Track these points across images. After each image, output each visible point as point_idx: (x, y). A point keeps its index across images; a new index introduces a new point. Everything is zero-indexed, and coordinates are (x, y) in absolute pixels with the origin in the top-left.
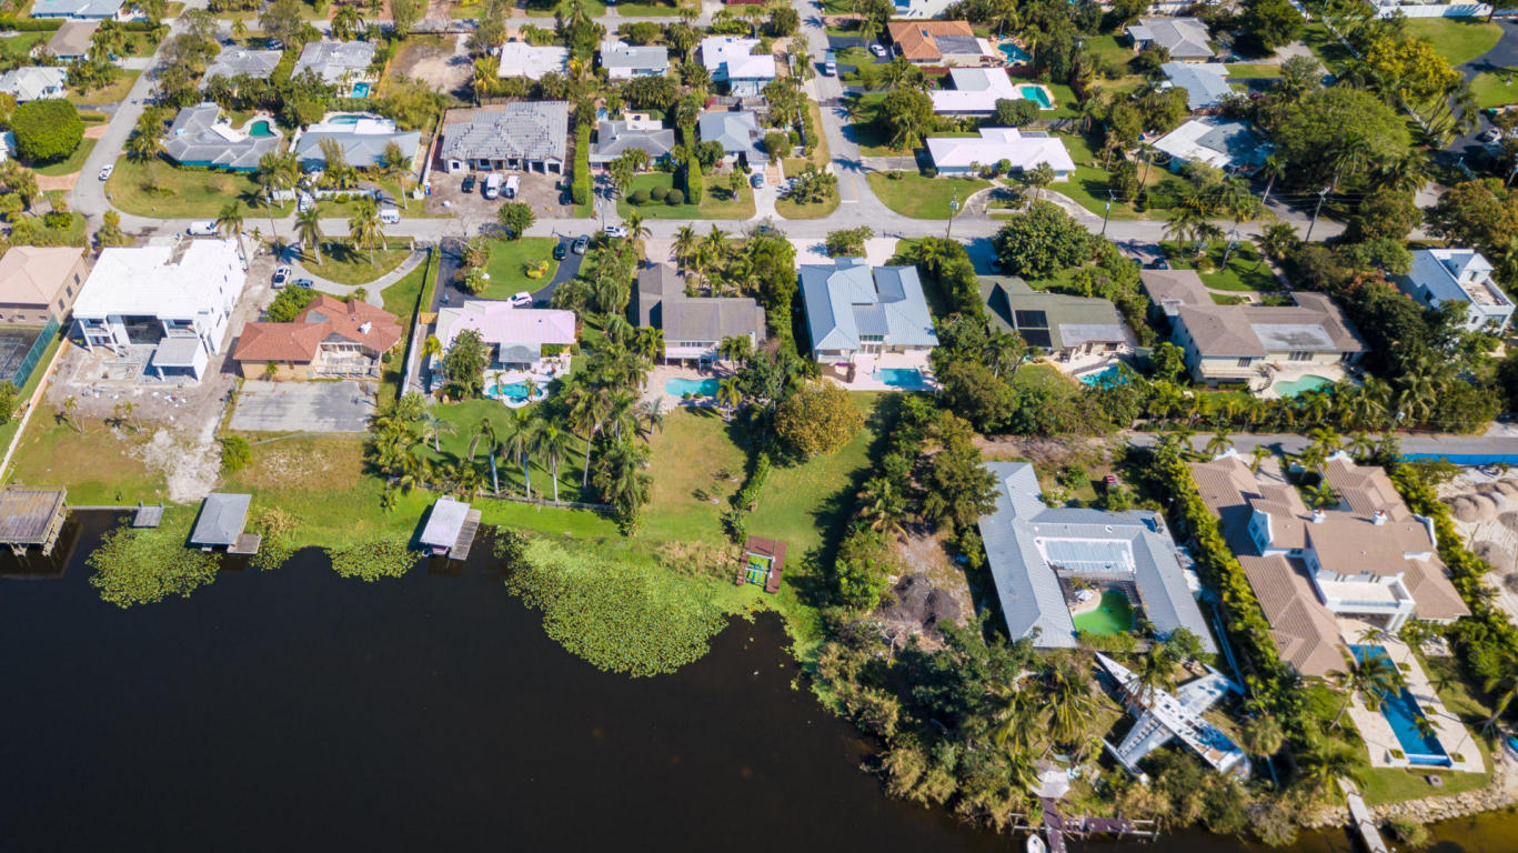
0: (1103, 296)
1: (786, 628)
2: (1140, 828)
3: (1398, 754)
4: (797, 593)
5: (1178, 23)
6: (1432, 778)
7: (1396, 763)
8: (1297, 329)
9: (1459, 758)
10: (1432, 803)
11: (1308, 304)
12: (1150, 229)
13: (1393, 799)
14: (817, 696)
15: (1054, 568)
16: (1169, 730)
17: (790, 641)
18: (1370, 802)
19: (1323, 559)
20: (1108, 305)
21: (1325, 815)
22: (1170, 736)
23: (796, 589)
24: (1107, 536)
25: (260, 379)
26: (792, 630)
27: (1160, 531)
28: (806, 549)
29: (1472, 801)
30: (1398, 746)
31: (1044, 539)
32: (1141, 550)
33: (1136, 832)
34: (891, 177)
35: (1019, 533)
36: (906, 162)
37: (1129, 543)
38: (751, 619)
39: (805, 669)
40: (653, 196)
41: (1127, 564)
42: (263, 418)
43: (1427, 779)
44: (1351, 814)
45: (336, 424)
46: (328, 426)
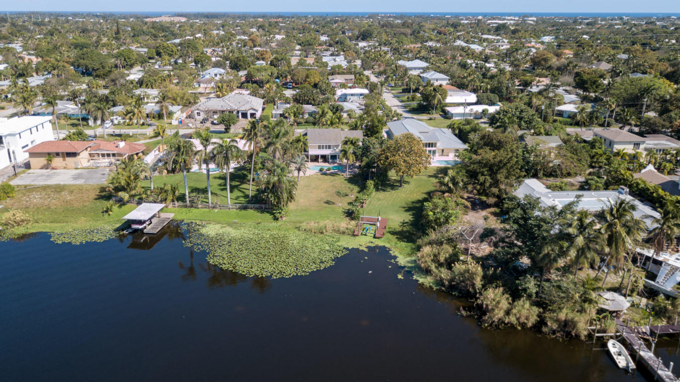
1: (391, 252)
4: (397, 238)
14: (418, 281)
17: (395, 257)
23: (396, 236)
24: (594, 197)
25: (42, 168)
26: (394, 252)
31: (556, 200)
34: (429, 119)
38: (366, 250)
39: (406, 269)
45: (85, 182)
46: (80, 182)
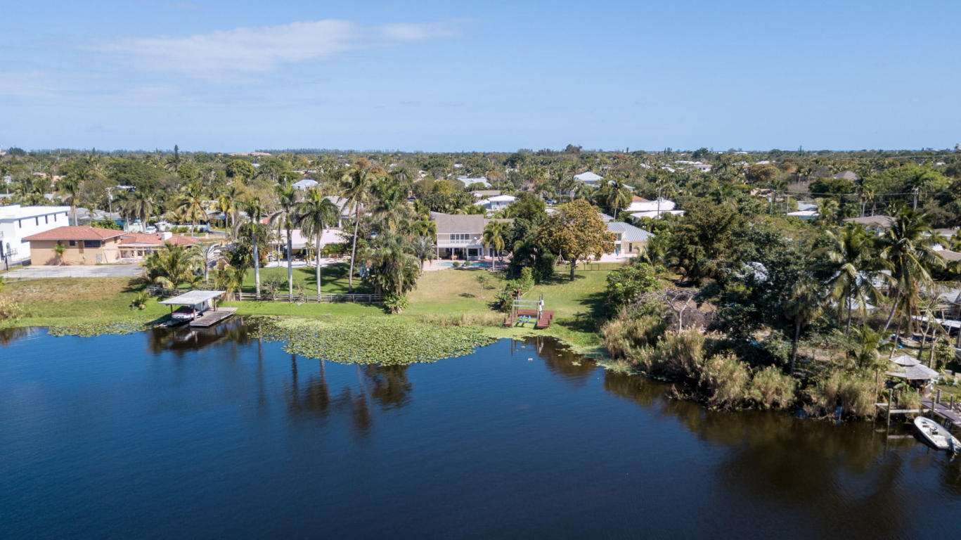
1: (560, 342)
4: (569, 329)
14: (604, 367)
17: (568, 346)
23: (567, 327)
25: (47, 264)
26: (566, 341)
28: (576, 313)
38: (522, 340)
39: (586, 356)
42: (33, 274)
45: (109, 275)
46: (102, 275)
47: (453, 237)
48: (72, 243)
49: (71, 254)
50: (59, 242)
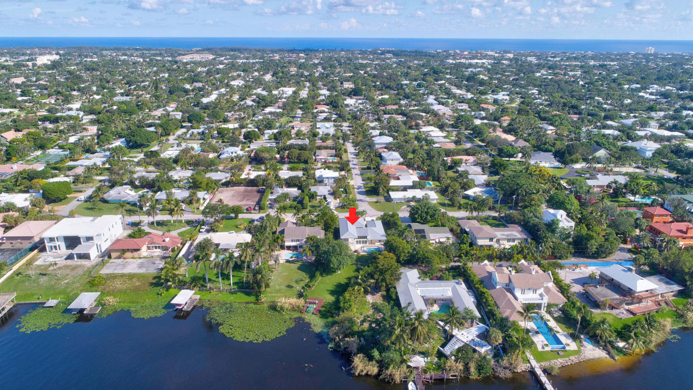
0: (445, 226)
2: (452, 376)
3: (547, 345)
5: (473, 167)
6: (560, 352)
7: (547, 349)
8: (509, 233)
9: (568, 345)
10: (560, 360)
11: (512, 227)
12: (462, 214)
13: (546, 360)
15: (423, 297)
16: (463, 342)
18: (538, 361)
19: (516, 285)
20: (447, 229)
21: (521, 367)
22: (463, 344)
24: (443, 287)
25: (117, 258)
27: (461, 284)
29: (574, 359)
30: (546, 342)
31: (419, 289)
32: (454, 291)
33: (451, 378)
34: (376, 202)
35: (410, 287)
36: (381, 199)
37: (450, 288)
40: (290, 207)
41: (449, 294)
42: (115, 269)
43: (558, 353)
44: (531, 366)
45: (146, 270)
46: (142, 271)
47: (292, 241)
48: (128, 250)
49: (128, 254)
50: (123, 250)
